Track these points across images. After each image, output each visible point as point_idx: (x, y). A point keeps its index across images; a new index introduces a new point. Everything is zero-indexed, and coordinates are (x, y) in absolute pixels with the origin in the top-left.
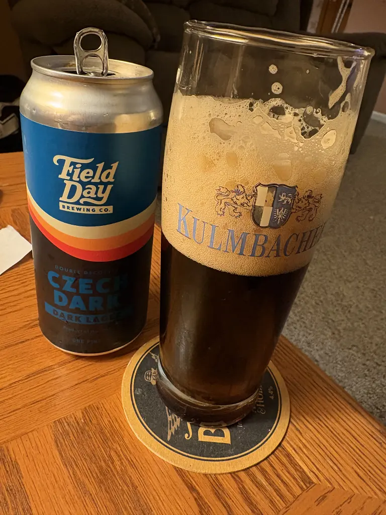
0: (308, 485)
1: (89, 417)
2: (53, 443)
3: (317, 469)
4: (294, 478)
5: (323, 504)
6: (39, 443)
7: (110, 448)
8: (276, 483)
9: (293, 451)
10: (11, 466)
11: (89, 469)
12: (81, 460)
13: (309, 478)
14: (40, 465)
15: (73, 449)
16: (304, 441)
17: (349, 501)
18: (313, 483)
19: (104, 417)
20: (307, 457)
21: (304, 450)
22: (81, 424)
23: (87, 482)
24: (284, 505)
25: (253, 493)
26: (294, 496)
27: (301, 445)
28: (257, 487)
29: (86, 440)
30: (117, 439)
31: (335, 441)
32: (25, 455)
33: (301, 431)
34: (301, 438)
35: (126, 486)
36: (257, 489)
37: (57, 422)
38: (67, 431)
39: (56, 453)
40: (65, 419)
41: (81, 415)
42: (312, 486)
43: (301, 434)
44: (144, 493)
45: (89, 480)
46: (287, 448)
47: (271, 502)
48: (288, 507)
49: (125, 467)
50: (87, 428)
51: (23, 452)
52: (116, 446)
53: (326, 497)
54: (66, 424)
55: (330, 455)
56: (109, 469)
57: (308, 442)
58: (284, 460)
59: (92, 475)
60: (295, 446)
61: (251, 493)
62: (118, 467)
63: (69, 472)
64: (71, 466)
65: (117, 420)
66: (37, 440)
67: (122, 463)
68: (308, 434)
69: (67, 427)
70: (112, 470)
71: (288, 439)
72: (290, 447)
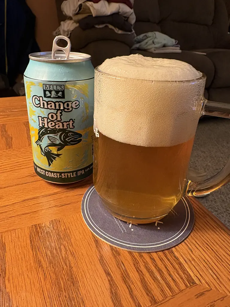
0: (192, 284)
2: (28, 236)
3: (200, 275)
4: (182, 278)
6: (20, 236)
7: (61, 243)
8: (168, 279)
9: (185, 262)
10: (1, 245)
11: (46, 253)
12: (42, 248)
13: (193, 280)
14: (18, 247)
15: (39, 241)
16: (193, 256)
17: (222, 299)
18: (195, 283)
19: (62, 226)
20: (194, 267)
21: (193, 262)
23: (42, 260)
24: (171, 294)
25: (150, 283)
26: (180, 290)
27: (191, 259)
28: (153, 280)
29: (48, 237)
30: (67, 239)
31: (218, 259)
32: (11, 241)
33: (192, 250)
35: (65, 266)
36: (153, 281)
37: (34, 227)
38: (38, 231)
39: (29, 242)
40: (39, 225)
41: (49, 224)
42: (195, 285)
43: (192, 252)
44: (76, 272)
45: (44, 259)
46: (180, 259)
47: (162, 291)
48: (174, 296)
49: (68, 256)
51: (10, 239)
52: (65, 242)
53: (204, 294)
54: (38, 227)
55: (211, 267)
57: (197, 257)
58: (177, 266)
59: (47, 257)
60: (186, 259)
61: (148, 282)
62: (63, 256)
63: (33, 253)
64: (36, 250)
66: (20, 234)
67: (66, 253)
68: (197, 253)
69: (39, 229)
70: (59, 256)
71: (182, 254)
72: (182, 259)
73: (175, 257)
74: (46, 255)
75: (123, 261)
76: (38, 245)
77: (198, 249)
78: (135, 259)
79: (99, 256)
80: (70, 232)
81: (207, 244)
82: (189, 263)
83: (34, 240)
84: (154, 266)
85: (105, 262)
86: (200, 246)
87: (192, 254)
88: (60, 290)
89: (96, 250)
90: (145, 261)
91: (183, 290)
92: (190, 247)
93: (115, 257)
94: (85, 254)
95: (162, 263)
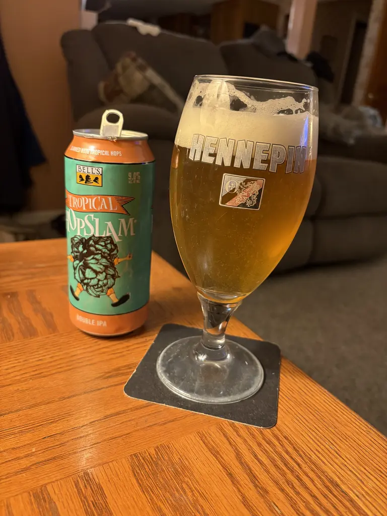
1: (161, 454)
2: (131, 472)
6: (118, 471)
7: (181, 480)
9: (356, 498)
10: (96, 488)
11: (164, 497)
12: (157, 489)
14: (121, 490)
15: (149, 479)
16: (366, 489)
19: (175, 455)
20: (371, 503)
21: (367, 497)
22: (154, 459)
23: (162, 506)
27: (364, 493)
29: (160, 472)
30: (188, 474)
32: (107, 480)
33: (362, 480)
37: (134, 457)
38: (143, 464)
39: (134, 481)
40: (140, 454)
41: (154, 451)
43: (363, 483)
46: (350, 494)
49: (197, 500)
50: (160, 463)
51: (106, 478)
52: (186, 479)
54: (141, 458)
56: (182, 498)
57: (370, 490)
58: (348, 504)
59: (167, 501)
60: (357, 493)
62: (189, 497)
63: (147, 497)
64: (148, 492)
65: (186, 459)
66: (117, 470)
67: (193, 494)
68: (370, 484)
69: (142, 460)
70: (184, 499)
71: (350, 487)
72: (352, 493)
73: (343, 492)
74: (166, 499)
75: (275, 502)
76: (149, 484)
77: (369, 478)
78: (291, 497)
79: (240, 497)
80: (189, 463)
81: (380, 471)
82: (363, 499)
83: (141, 476)
84: (318, 506)
85: (250, 504)
86: (371, 475)
87: (364, 487)
89: (234, 488)
90: (305, 500)
92: (359, 476)
93: (263, 496)
94: (219, 494)
95: (328, 501)
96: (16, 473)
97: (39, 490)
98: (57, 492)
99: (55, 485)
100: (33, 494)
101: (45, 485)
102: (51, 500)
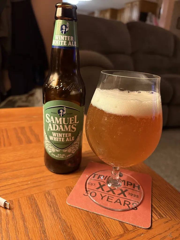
0: (161, 218)
3: (166, 213)
4: (156, 215)
5: (166, 224)
6: (61, 192)
9: (157, 207)
10: (52, 196)
13: (162, 215)
16: (161, 204)
17: (178, 224)
18: (163, 217)
20: (162, 210)
26: (155, 220)
27: (160, 206)
34: (160, 203)
37: (68, 187)
51: (56, 194)
53: (168, 222)
55: (171, 210)
60: (157, 206)
88: (91, 218)
91: (157, 220)
96: (22, 190)
97: (30, 196)
98: (37, 197)
99: (37, 195)
100: (28, 197)
101: (33, 195)
102: (35, 199)
